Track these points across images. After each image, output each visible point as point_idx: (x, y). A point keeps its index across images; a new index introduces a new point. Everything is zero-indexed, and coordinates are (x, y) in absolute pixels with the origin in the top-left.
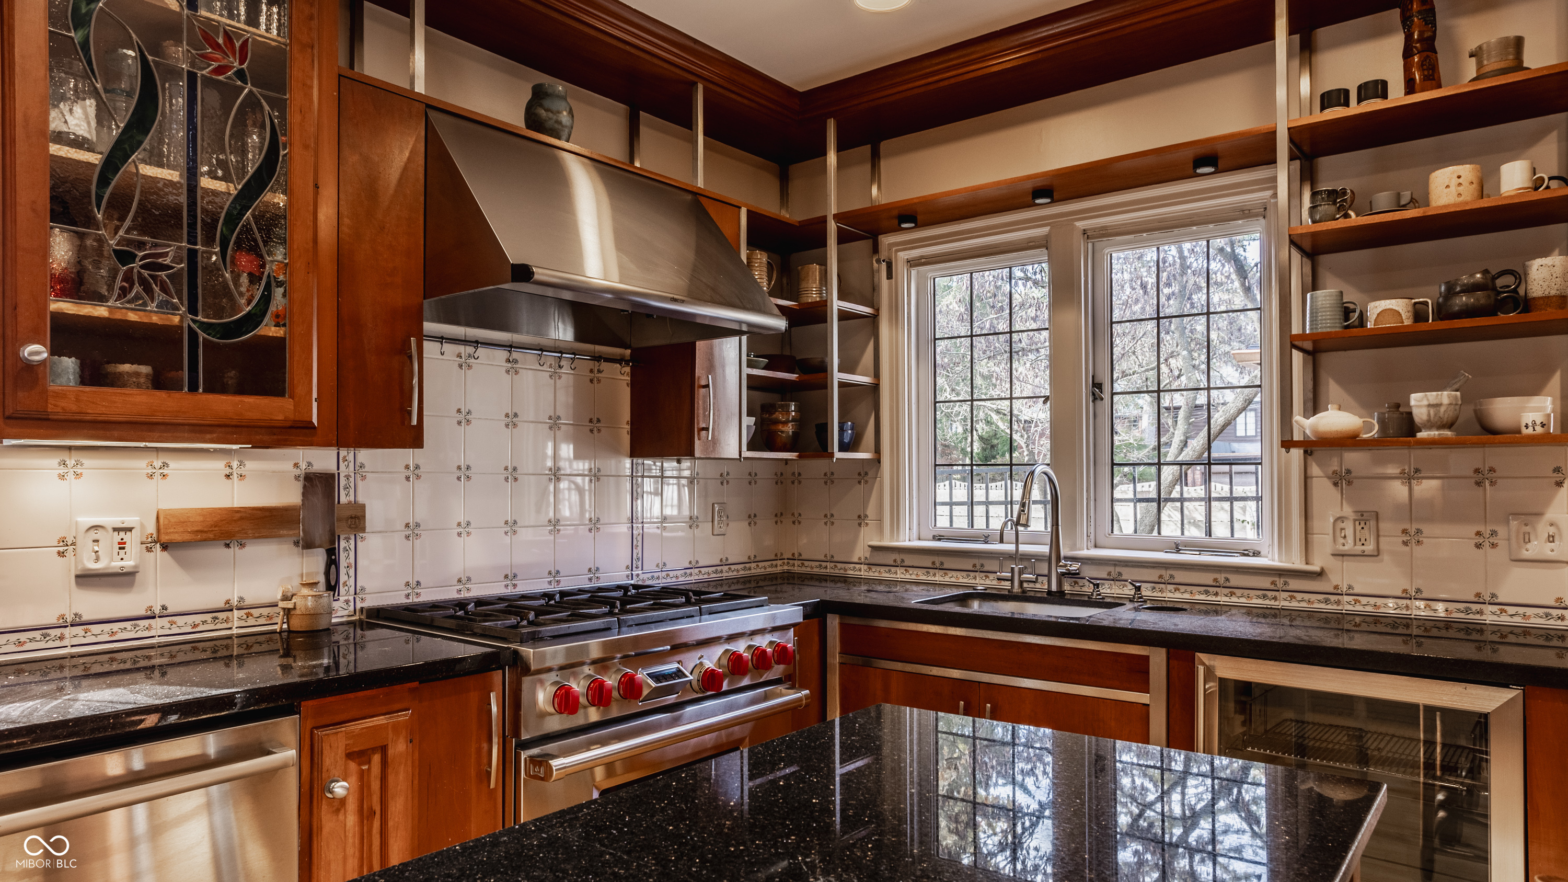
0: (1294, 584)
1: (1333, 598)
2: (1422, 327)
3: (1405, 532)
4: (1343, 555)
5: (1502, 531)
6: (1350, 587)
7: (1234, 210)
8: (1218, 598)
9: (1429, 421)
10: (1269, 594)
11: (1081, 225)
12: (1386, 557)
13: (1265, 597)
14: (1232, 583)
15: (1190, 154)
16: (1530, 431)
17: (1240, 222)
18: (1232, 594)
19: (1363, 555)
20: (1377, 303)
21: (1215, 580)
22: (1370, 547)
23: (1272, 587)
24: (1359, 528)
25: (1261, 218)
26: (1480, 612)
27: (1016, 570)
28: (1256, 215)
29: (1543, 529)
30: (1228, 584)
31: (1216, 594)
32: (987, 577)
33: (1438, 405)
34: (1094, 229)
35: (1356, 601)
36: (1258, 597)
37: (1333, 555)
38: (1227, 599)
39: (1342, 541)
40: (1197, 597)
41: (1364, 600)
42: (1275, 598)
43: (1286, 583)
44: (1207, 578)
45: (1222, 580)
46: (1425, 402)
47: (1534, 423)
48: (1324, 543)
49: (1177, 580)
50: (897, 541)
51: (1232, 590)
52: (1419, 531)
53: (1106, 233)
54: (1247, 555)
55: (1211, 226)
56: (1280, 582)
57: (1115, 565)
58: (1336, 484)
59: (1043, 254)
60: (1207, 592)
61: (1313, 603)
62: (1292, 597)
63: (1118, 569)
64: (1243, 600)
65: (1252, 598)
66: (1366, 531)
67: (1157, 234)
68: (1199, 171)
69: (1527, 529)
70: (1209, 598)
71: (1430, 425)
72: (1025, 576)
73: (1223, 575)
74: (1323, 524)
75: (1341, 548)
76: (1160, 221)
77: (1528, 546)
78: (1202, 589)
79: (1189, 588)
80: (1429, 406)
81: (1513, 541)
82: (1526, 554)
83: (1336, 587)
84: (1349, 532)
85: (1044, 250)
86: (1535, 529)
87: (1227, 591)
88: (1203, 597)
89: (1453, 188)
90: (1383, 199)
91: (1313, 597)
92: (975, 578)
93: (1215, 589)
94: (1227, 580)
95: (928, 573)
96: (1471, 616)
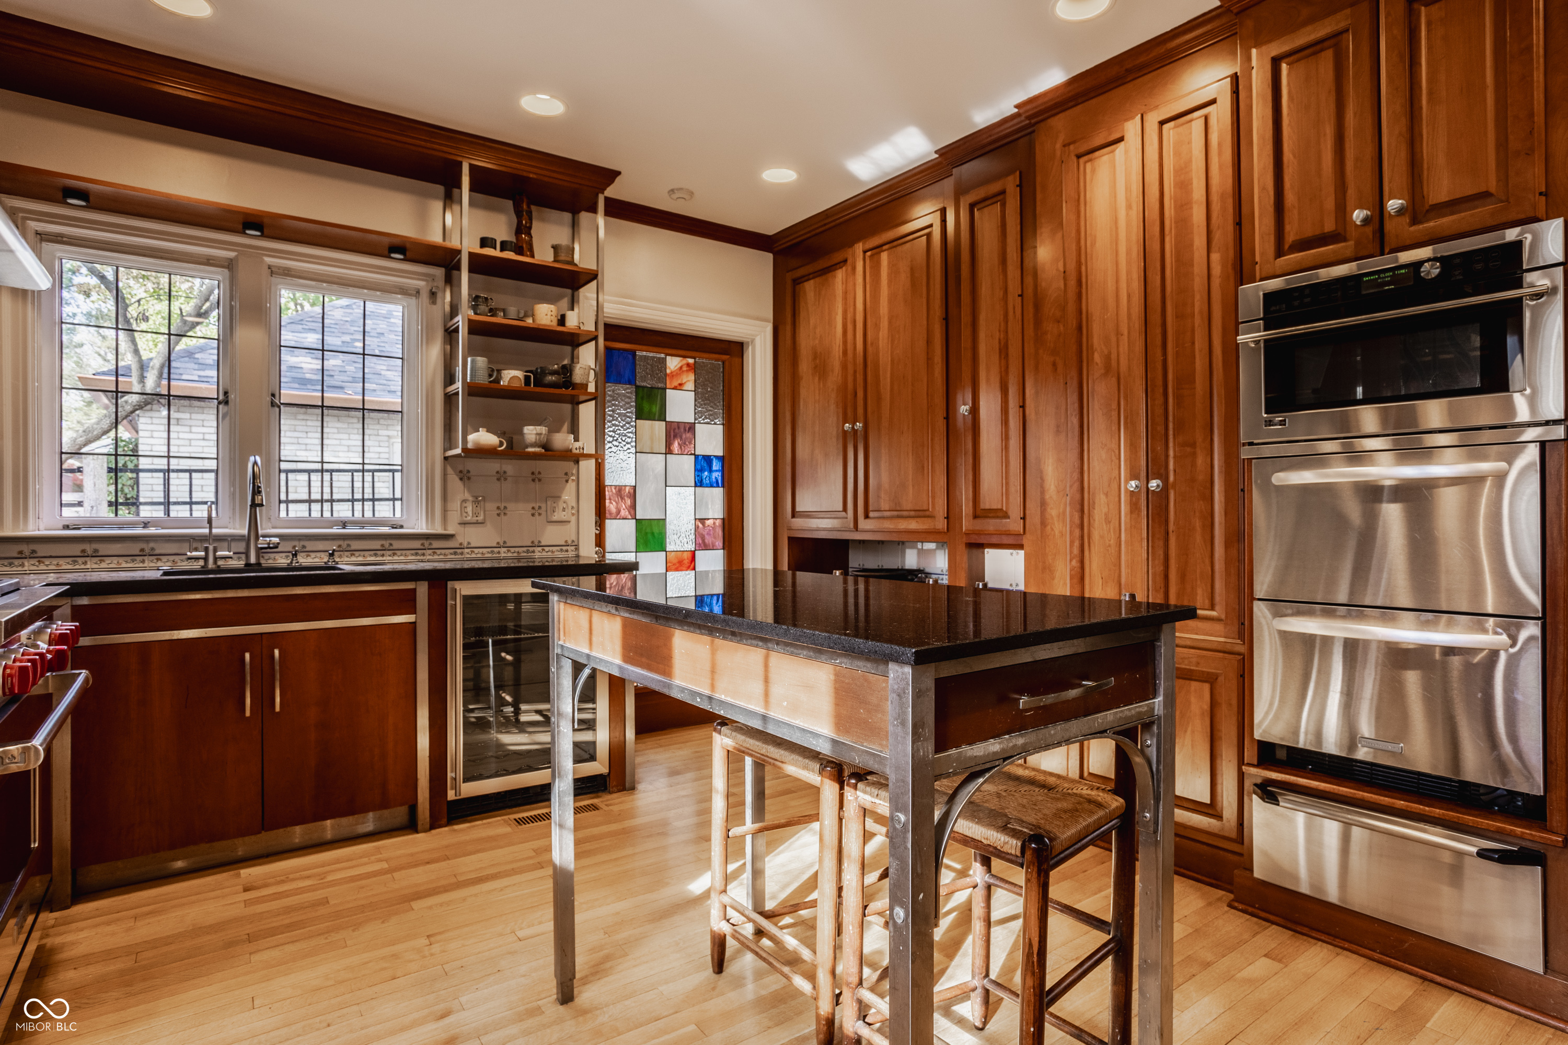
0: (436, 544)
1: (459, 551)
2: (527, 388)
3: (498, 508)
4: (465, 524)
5: (543, 506)
6: (469, 543)
7: (396, 287)
8: (384, 558)
9: (535, 442)
10: (420, 552)
11: (269, 260)
12: (488, 524)
13: (417, 554)
14: (395, 547)
15: (386, 241)
16: (578, 451)
17: (399, 296)
18: (394, 554)
19: (477, 523)
20: (510, 371)
21: (382, 545)
22: (481, 518)
23: (422, 547)
24: (475, 506)
25: (414, 298)
26: (533, 552)
27: (211, 548)
28: (410, 295)
29: (561, 505)
30: (391, 548)
31: (383, 555)
32: (158, 560)
33: (541, 434)
34: (279, 268)
35: (472, 552)
36: (412, 555)
37: (459, 524)
38: (390, 558)
39: (465, 514)
40: (369, 559)
41: (476, 551)
42: (424, 555)
43: (430, 544)
44: (376, 544)
45: (387, 546)
46: (535, 432)
47: (580, 448)
48: (454, 517)
49: (353, 548)
50: (23, 531)
51: (394, 551)
52: (505, 508)
53: (287, 273)
54: (396, 528)
55: (378, 293)
56: (426, 543)
57: (300, 540)
58: (461, 479)
59: (221, 274)
60: (376, 555)
61: (447, 555)
62: (434, 553)
63: (302, 543)
64: (402, 558)
65: (408, 556)
66: (479, 508)
67: (335, 287)
68: (393, 255)
69: (555, 505)
70: (378, 559)
71: (533, 445)
72: (219, 553)
73: (388, 542)
74: (455, 505)
75: (465, 519)
76: (338, 278)
77: (555, 514)
78: (372, 553)
79: (362, 553)
80: (537, 434)
81: (549, 512)
82: (555, 518)
83: (461, 544)
84: (469, 510)
85: (226, 271)
86: (558, 505)
87: (390, 552)
88: (373, 558)
89: (549, 316)
90: (512, 311)
91: (447, 551)
92: (143, 562)
93: (382, 552)
94: (391, 545)
95: (75, 562)
96: (529, 554)
